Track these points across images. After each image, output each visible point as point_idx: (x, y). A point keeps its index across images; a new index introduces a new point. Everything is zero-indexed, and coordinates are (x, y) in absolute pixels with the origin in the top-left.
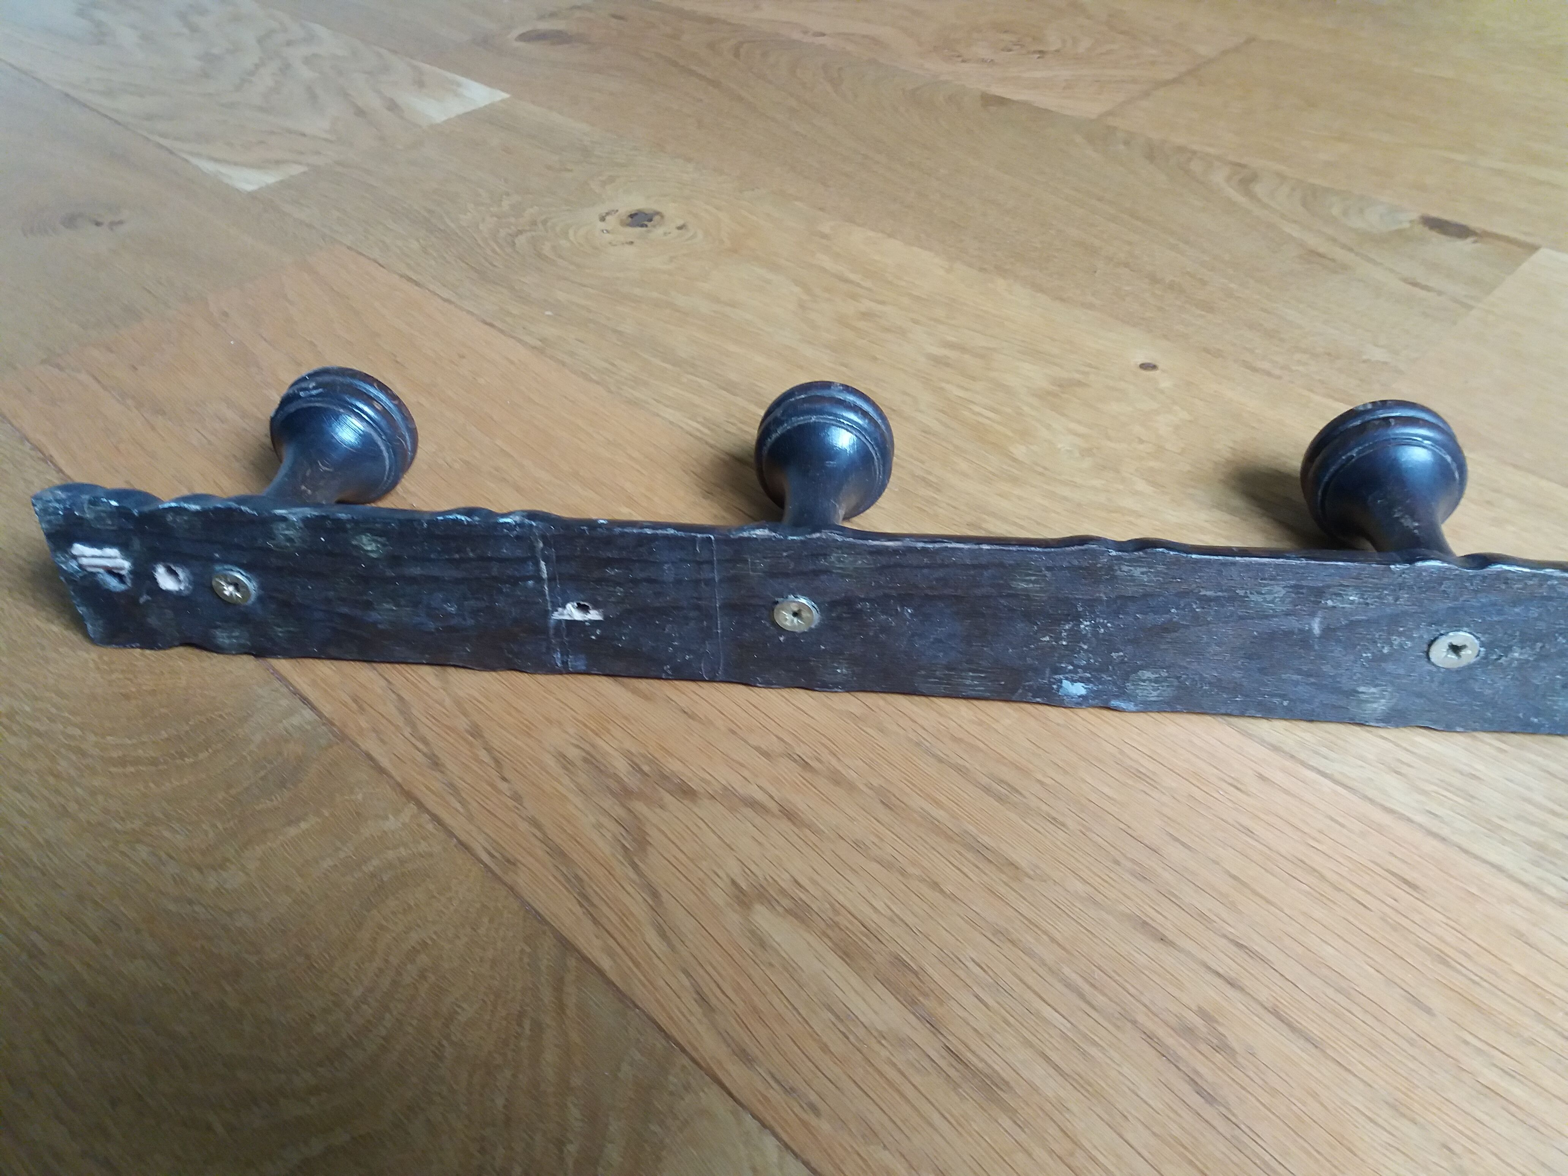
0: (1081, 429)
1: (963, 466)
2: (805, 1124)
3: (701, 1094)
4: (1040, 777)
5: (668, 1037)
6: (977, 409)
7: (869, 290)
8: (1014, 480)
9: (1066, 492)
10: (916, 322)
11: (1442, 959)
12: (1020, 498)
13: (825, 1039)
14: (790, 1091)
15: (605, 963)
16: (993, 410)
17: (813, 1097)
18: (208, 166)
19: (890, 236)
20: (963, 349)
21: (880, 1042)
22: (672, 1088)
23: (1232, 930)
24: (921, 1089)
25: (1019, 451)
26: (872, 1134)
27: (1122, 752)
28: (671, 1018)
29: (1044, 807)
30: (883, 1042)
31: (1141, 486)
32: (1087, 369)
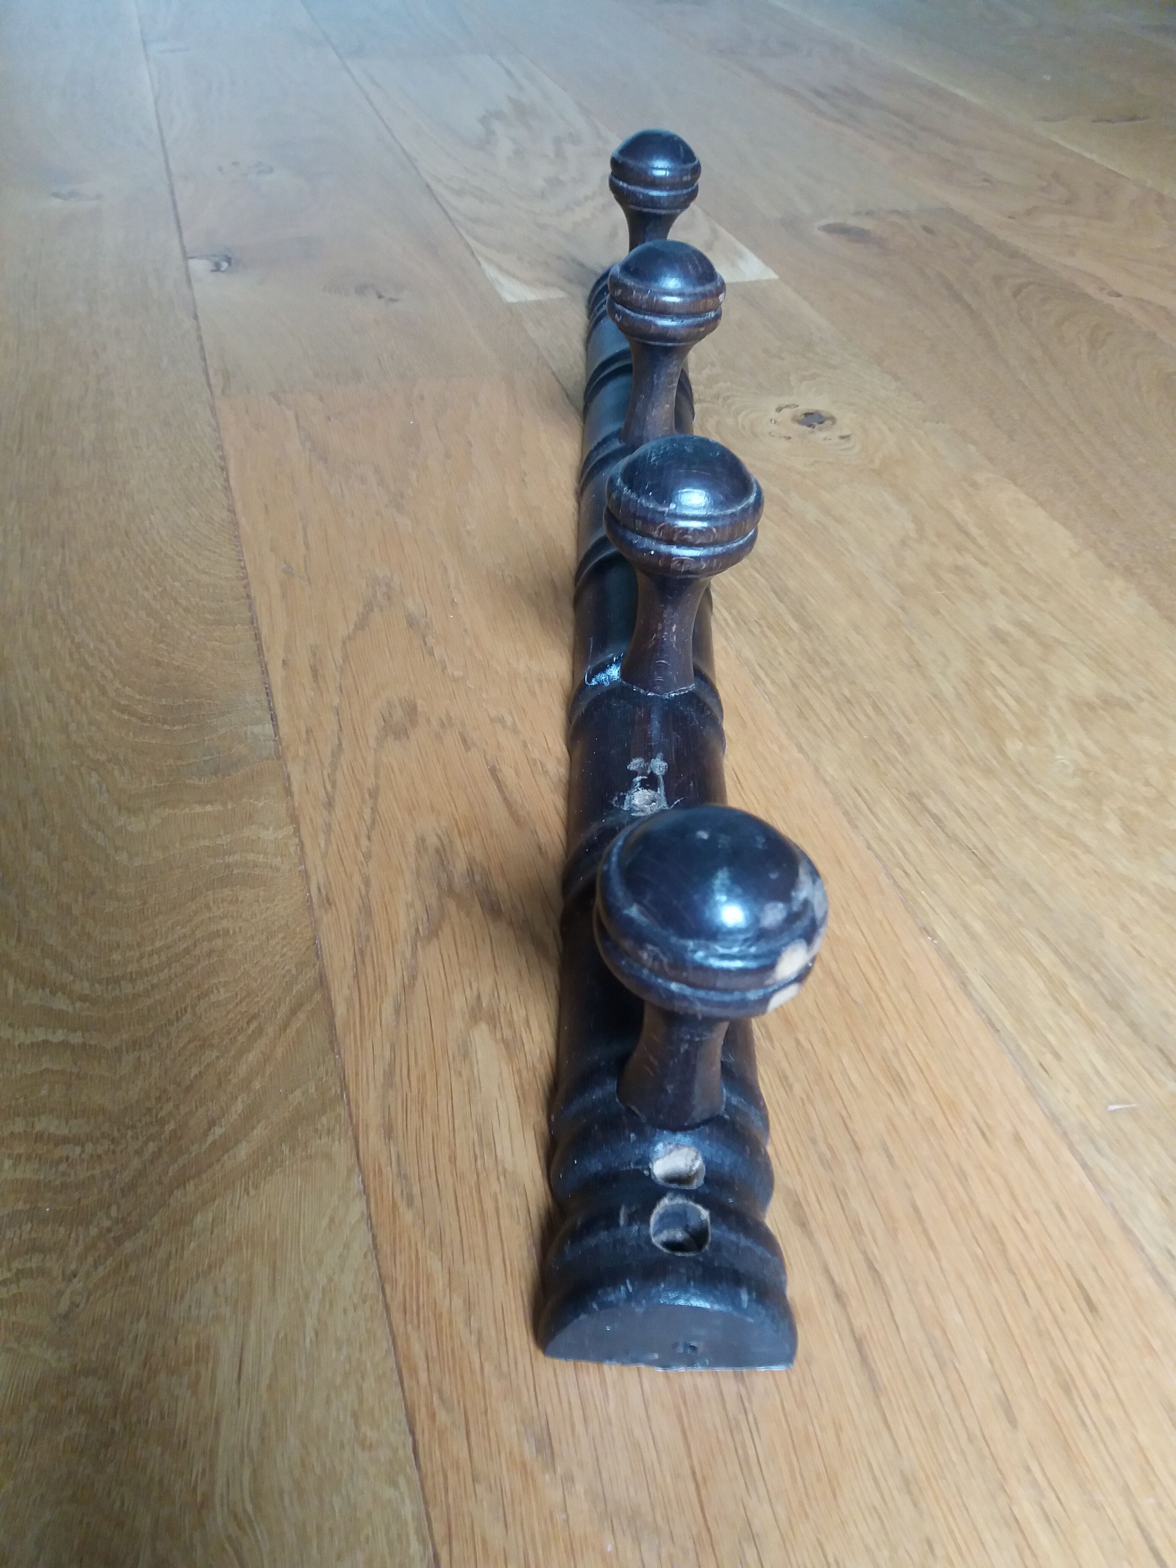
0: (1093, 749)
1: (947, 739)
2: (394, 1207)
3: (337, 1143)
4: (801, 1038)
5: (344, 1087)
6: (1001, 691)
7: (980, 547)
8: (988, 772)
9: (1031, 801)
10: (1003, 591)
11: (1067, 1388)
12: (980, 789)
13: (458, 1151)
14: (403, 1176)
15: (340, 1010)
16: (1017, 699)
17: (416, 1190)
18: (491, 272)
19: (1042, 504)
20: (1030, 631)
21: (498, 1178)
22: (319, 1127)
23: (876, 1251)
24: (503, 1231)
25: (1014, 747)
26: (439, 1242)
27: (896, 1052)
28: (357, 1075)
29: (785, 1064)
30: (502, 1179)
31: (1114, 826)
32: (1144, 695)
